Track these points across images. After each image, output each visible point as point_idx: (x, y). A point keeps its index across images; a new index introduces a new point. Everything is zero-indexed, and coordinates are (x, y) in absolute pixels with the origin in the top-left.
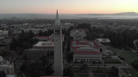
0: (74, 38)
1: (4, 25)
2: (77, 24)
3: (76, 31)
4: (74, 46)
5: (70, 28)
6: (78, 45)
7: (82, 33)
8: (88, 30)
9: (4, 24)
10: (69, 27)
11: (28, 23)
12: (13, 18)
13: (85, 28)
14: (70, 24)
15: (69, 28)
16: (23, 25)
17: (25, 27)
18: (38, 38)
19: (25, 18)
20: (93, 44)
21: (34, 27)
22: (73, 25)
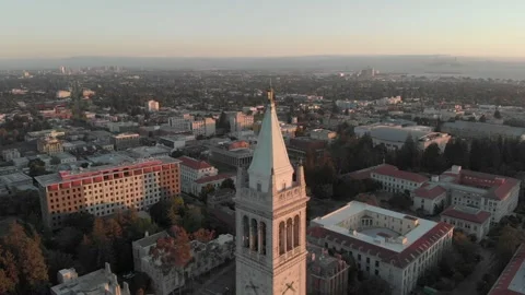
1: (317, 98)
17: (379, 112)
21: (414, 116)
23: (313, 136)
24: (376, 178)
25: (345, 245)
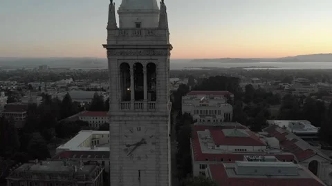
0: (196, 117)
1: (12, 83)
2: (196, 81)
3: (199, 96)
4: (208, 152)
5: (178, 89)
6: (221, 147)
7: (219, 104)
8: (232, 96)
9: (12, 80)
10: (176, 87)
11: (71, 80)
12: (41, 67)
13: (224, 90)
14: (177, 79)
15: (176, 89)
16: (58, 82)
17: (62, 87)
18: (85, 119)
19: (68, 69)
20: (274, 141)
21: (86, 88)
22: (186, 82)
23: (23, 101)
24: (83, 120)
25: (91, 157)
